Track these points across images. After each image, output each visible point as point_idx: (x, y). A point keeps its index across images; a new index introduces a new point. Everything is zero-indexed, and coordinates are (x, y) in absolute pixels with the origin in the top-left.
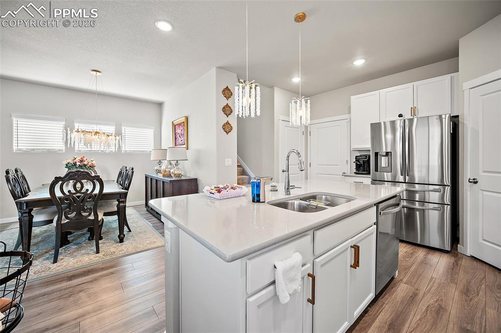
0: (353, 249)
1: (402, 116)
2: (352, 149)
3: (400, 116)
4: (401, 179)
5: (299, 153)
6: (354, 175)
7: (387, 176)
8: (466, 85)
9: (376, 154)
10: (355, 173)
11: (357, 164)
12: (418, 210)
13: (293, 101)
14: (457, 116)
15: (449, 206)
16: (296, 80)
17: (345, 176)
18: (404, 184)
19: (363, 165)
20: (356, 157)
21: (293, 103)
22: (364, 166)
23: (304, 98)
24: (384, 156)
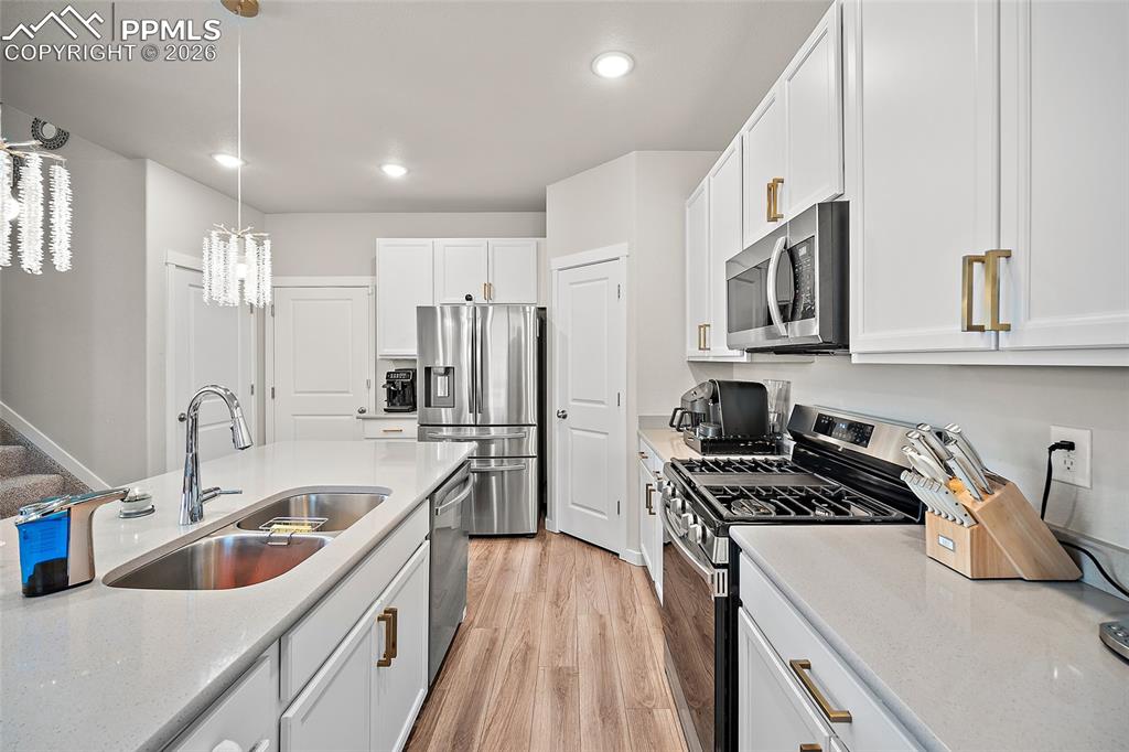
0: (384, 623)
1: (471, 299)
2: (378, 357)
3: (469, 298)
4: (468, 418)
5: (233, 397)
6: (384, 414)
7: (446, 415)
8: (556, 263)
9: (428, 370)
10: (385, 410)
11: (389, 390)
12: (494, 472)
13: (214, 233)
14: (544, 309)
15: (535, 459)
16: (229, 161)
17: (364, 419)
18: (474, 428)
19: (402, 392)
20: (388, 373)
21: (215, 240)
22: (404, 396)
23: (251, 231)
24: (441, 375)
